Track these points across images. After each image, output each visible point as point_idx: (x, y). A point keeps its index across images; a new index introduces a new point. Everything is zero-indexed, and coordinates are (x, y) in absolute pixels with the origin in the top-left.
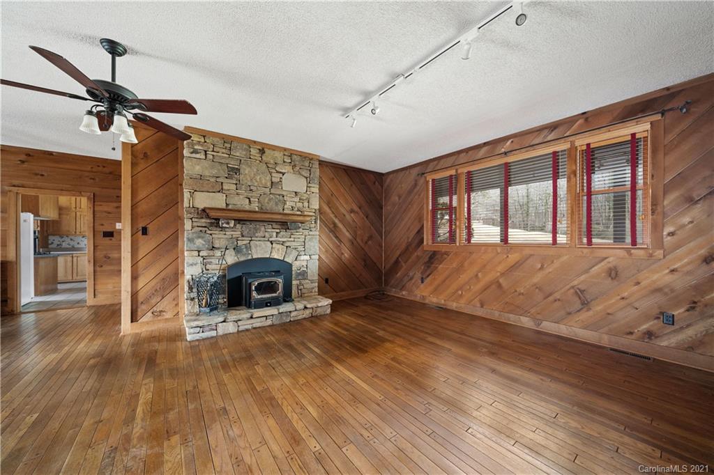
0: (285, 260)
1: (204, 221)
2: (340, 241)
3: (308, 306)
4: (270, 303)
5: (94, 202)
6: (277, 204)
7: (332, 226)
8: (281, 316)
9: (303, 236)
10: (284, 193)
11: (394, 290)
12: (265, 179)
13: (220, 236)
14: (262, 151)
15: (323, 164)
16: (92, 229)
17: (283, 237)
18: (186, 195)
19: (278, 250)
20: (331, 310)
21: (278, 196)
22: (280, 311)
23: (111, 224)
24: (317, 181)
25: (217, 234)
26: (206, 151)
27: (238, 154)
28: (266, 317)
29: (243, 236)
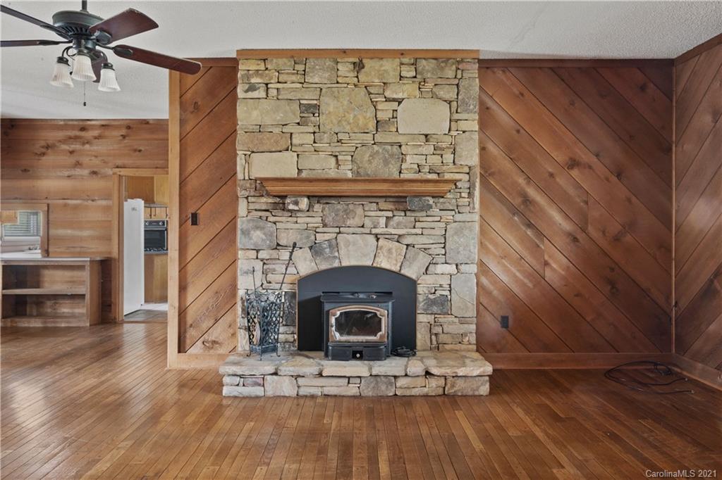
0: (402, 272)
1: (265, 202)
2: (540, 234)
3: (434, 371)
4: (361, 353)
6: (386, 162)
7: (517, 201)
8: (377, 383)
9: (443, 225)
10: (400, 139)
11: (700, 365)
12: (365, 118)
13: (289, 226)
14: (359, 66)
15: (488, 66)
17: (398, 226)
18: (240, 161)
19: (390, 251)
20: (491, 389)
21: (389, 147)
22: (374, 373)
24: (474, 105)
25: (284, 221)
26: (267, 84)
27: (316, 80)
28: (349, 378)
29: (325, 225)
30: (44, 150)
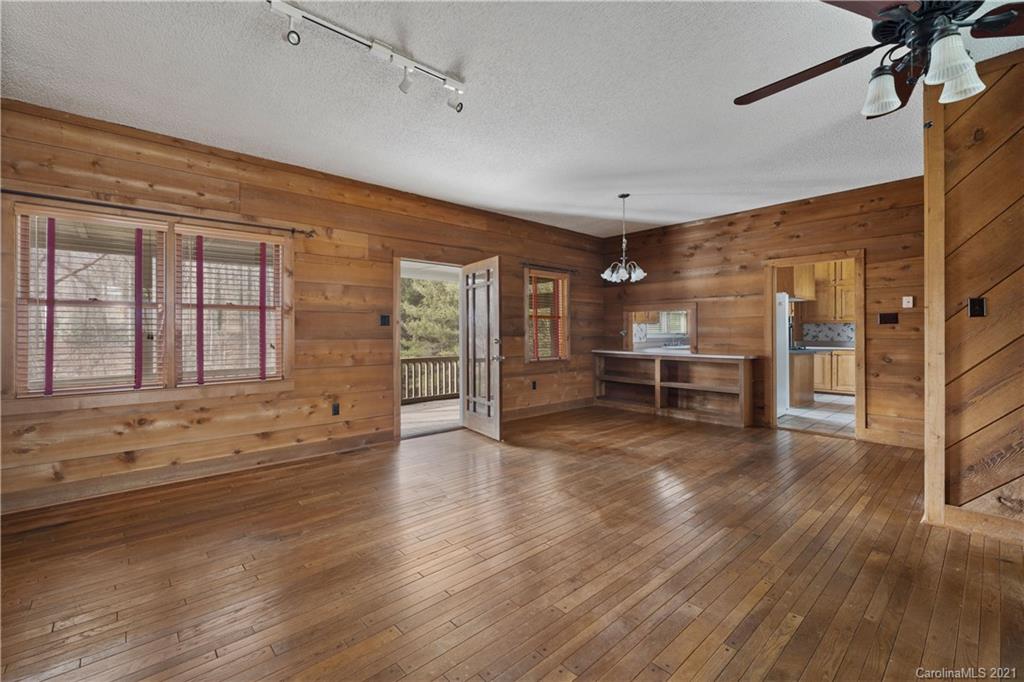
5: (865, 264)
16: (863, 310)
23: (894, 299)
30: (692, 251)
